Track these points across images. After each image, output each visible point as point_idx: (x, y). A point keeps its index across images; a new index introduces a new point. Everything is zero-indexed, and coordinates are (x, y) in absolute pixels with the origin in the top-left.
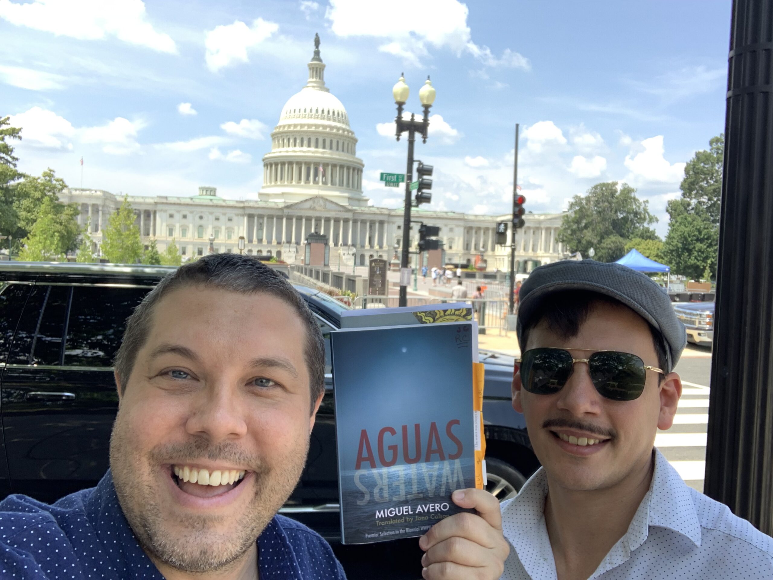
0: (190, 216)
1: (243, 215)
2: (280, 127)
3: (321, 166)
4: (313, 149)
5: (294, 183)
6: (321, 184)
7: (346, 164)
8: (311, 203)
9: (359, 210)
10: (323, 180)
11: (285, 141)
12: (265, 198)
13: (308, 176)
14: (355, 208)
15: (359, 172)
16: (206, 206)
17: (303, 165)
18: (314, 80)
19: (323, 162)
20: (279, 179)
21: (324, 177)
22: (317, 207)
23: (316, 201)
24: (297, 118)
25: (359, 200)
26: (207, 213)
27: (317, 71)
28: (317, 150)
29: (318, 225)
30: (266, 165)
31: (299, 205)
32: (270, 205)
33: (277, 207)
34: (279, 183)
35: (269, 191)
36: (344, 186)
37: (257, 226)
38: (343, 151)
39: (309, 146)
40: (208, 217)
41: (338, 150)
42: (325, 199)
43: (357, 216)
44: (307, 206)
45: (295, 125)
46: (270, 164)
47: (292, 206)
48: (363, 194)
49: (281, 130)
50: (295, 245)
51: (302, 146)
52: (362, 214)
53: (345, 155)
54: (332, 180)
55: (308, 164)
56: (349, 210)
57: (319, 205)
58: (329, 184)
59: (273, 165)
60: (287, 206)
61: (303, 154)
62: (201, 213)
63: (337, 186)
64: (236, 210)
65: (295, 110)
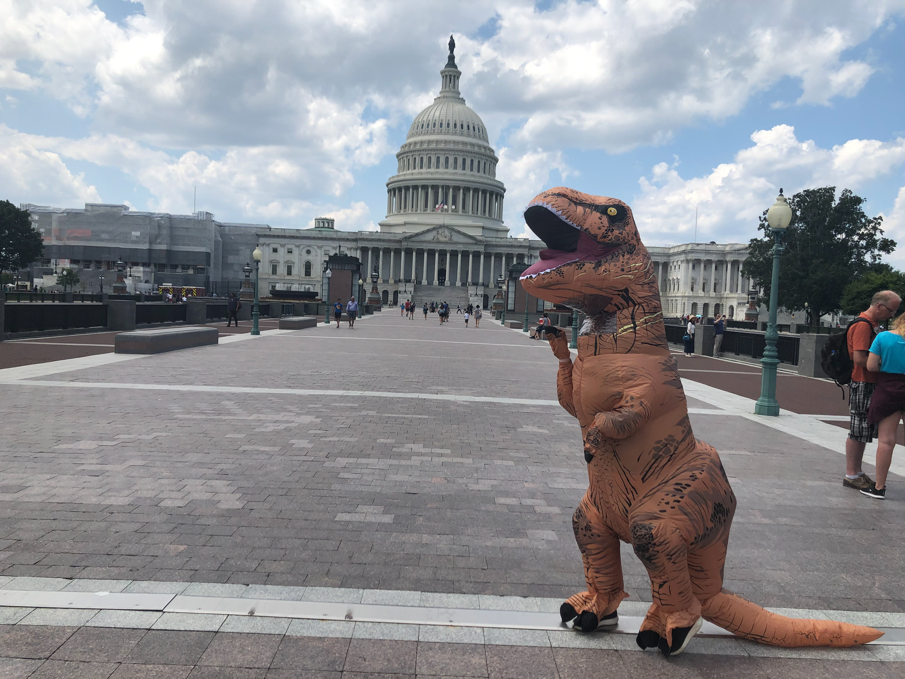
0: (296, 251)
1: (356, 249)
2: (406, 145)
3: (451, 190)
4: (441, 170)
5: (419, 211)
6: (450, 212)
7: (482, 187)
8: (434, 233)
9: (492, 242)
10: (454, 207)
11: (411, 162)
12: (386, 230)
13: (436, 202)
14: (488, 239)
15: (499, 197)
16: (314, 238)
17: (430, 189)
18: (447, 89)
19: (453, 185)
20: (402, 207)
21: (454, 203)
22: (442, 239)
23: (440, 231)
24: (425, 134)
25: (498, 231)
26: (316, 247)
27: (450, 79)
28: (446, 170)
29: (442, 260)
30: (389, 191)
31: (420, 236)
32: (387, 237)
33: (394, 238)
34: (402, 212)
35: (392, 220)
36: (479, 214)
37: (372, 262)
38: (479, 171)
39: (438, 167)
40: (316, 251)
41: (472, 170)
42: (451, 229)
43: (490, 248)
44: (429, 237)
45: (422, 143)
46: (394, 189)
47: (411, 237)
48: (503, 225)
49: (406, 149)
50: (413, 284)
51: (429, 167)
52: (497, 246)
53: (480, 177)
54: (464, 208)
55: (435, 188)
56: (480, 241)
57: (444, 236)
58: (460, 212)
59: (397, 191)
60: (405, 238)
61: (430, 176)
62: (309, 246)
63: (470, 213)
64: (348, 243)
65: (423, 125)
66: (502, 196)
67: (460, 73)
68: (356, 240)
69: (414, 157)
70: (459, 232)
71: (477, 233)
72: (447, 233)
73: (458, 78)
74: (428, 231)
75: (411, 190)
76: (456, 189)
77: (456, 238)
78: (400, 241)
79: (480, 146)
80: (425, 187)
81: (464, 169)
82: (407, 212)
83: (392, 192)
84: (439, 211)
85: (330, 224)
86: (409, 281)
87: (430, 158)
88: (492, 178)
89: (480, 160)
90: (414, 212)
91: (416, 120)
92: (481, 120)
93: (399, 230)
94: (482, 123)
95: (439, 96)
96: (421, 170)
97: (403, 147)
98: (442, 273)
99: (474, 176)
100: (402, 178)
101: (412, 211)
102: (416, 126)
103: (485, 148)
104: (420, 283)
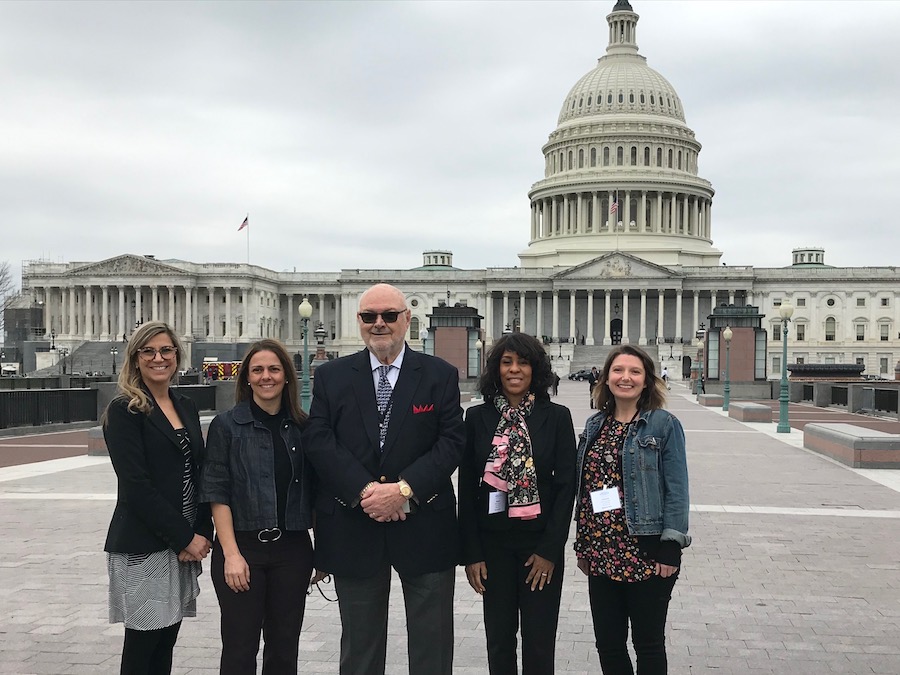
1: (485, 296)
2: (557, 134)
3: (628, 197)
4: (613, 167)
5: (579, 233)
6: (627, 231)
7: (675, 190)
8: (602, 266)
9: (695, 274)
10: (633, 223)
11: (564, 159)
12: (530, 264)
13: (605, 218)
14: (688, 270)
15: (704, 204)
16: (422, 282)
17: (595, 198)
18: (618, 43)
19: (630, 189)
20: (554, 227)
21: (634, 217)
22: (615, 274)
23: (612, 261)
24: (585, 115)
25: (703, 256)
26: (425, 295)
27: (622, 26)
28: (620, 168)
29: (617, 306)
30: (533, 205)
31: (581, 271)
32: (530, 275)
33: (542, 276)
34: (553, 235)
35: (538, 249)
36: (673, 232)
37: (509, 314)
38: (670, 166)
39: (606, 163)
40: (425, 302)
41: (659, 165)
42: (628, 257)
43: (690, 285)
44: (595, 271)
45: (581, 127)
46: (541, 202)
47: (567, 272)
48: (712, 246)
49: (558, 139)
50: (572, 345)
51: (593, 165)
52: (702, 280)
53: (673, 174)
54: (648, 223)
55: (602, 195)
56: (676, 274)
57: (618, 268)
58: (643, 230)
59: (544, 204)
60: (559, 274)
61: (594, 178)
62: (414, 295)
63: (659, 232)
64: (472, 286)
65: (582, 100)
66: (709, 203)
67: (637, 18)
68: (484, 282)
69: (570, 149)
70: (641, 261)
71: (670, 262)
72: (622, 263)
73: (634, 24)
74: (593, 262)
75: (566, 200)
76: (636, 195)
77: (637, 271)
78: (550, 281)
79: (670, 127)
80: (587, 196)
81: (647, 163)
82: (561, 235)
83: (538, 206)
84: (611, 231)
85: (446, 259)
86: (567, 341)
87: (593, 150)
88: (692, 174)
89: (672, 148)
90: (572, 234)
91: (571, 93)
92: (671, 88)
93: (548, 263)
94: (673, 91)
95: (606, 54)
96: (581, 170)
97: (552, 136)
98: (616, 325)
99: (662, 173)
100: (552, 183)
101: (569, 233)
102: (571, 102)
103: (679, 129)
104: (583, 342)
